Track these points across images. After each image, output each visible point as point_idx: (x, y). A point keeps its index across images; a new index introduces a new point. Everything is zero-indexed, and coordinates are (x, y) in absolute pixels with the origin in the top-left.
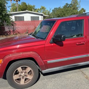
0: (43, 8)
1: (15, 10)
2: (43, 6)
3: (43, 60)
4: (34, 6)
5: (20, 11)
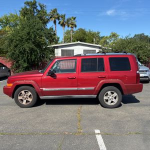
0: (114, 35)
2: (114, 32)
3: (40, 88)
4: (98, 33)
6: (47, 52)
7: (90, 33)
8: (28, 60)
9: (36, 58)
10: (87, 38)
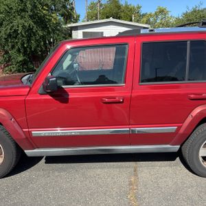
0: (162, 11)
1: (94, 18)
2: (161, 7)
3: (22, 128)
4: (139, 8)
5: (103, 19)
6: (58, 35)
7: (127, 7)
8: (25, 48)
9: (38, 46)
10: (122, 14)
